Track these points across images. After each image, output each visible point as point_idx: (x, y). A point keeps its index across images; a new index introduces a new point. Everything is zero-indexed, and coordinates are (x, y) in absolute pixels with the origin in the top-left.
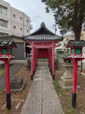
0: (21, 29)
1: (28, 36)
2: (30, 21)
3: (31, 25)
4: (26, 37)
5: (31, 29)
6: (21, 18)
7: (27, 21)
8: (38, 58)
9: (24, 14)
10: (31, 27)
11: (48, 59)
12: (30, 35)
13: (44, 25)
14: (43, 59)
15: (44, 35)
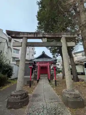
1: (34, 59)
2: (35, 49)
3: (35, 51)
4: (32, 60)
8: (40, 74)
10: (35, 53)
11: (47, 75)
12: (35, 59)
13: (44, 52)
14: (44, 75)
15: (44, 58)
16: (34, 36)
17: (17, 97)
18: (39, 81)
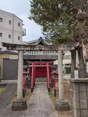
0: (10, 36)
2: (23, 25)
3: (23, 29)
5: (23, 35)
6: (10, 21)
7: (19, 24)
9: (14, 16)
10: (24, 32)
16: (31, 49)
17: (19, 103)
18: (34, 90)
